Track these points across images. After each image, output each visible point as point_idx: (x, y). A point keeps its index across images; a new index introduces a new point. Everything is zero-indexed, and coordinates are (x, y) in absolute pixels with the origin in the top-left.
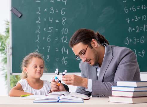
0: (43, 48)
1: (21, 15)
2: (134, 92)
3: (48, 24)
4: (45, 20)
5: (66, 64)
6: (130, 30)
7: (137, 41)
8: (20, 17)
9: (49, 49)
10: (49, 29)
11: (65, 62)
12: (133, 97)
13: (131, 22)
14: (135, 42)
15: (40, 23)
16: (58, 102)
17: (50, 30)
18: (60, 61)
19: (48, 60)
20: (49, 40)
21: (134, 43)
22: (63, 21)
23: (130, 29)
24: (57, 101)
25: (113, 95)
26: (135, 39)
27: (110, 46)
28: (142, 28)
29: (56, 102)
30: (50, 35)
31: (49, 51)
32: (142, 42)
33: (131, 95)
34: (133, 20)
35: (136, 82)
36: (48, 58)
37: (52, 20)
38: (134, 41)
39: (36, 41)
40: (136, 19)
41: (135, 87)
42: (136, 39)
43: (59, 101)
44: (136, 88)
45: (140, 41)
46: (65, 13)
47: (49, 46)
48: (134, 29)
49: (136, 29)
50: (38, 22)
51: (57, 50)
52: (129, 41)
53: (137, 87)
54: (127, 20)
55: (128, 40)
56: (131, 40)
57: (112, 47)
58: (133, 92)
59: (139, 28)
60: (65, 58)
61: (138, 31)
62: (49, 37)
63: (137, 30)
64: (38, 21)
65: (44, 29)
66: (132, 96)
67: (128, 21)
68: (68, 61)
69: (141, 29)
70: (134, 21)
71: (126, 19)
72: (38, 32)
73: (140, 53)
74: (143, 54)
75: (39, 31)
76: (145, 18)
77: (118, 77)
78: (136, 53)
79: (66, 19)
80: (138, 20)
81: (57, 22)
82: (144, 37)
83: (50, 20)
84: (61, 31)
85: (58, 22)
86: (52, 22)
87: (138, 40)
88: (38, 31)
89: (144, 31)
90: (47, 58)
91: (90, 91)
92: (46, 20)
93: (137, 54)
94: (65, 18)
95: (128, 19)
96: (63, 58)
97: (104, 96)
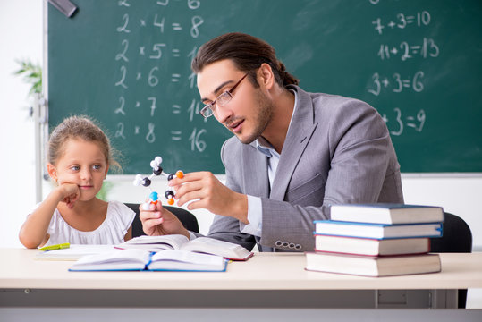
0: (138, 105)
1: (74, 9)
2: (384, 239)
3: (151, 34)
4: (143, 23)
5: (201, 150)
6: (385, 53)
7: (402, 84)
8: (73, 16)
9: (153, 107)
10: (155, 49)
11: (198, 145)
12: (380, 256)
13: (386, 29)
14: (398, 88)
15: (128, 31)
16: (146, 269)
17: (156, 53)
18: (185, 142)
19: (151, 138)
20: (153, 81)
21: (396, 91)
22: (195, 26)
23: (383, 51)
24: (143, 267)
25: (318, 247)
26: (398, 80)
27: (309, 94)
28: (418, 47)
29: (138, 270)
30: (156, 68)
31: (152, 114)
32: (418, 87)
33: (374, 248)
34: (392, 24)
35: (390, 209)
36: (151, 131)
37: (162, 25)
38: (394, 84)
39: (117, 84)
40: (402, 23)
41: (385, 226)
42: (401, 79)
43: (150, 267)
44: (388, 228)
45: (411, 84)
46: (198, 3)
47: (154, 99)
48: (395, 51)
49: (402, 52)
50: (123, 29)
51: (176, 109)
52: (382, 85)
53: (394, 225)
54: (376, 25)
55: (379, 83)
56: (386, 82)
57: (313, 97)
58: (379, 240)
59: (410, 49)
60: (200, 133)
61: (406, 56)
62: (155, 73)
63: (404, 53)
64: (123, 26)
65: (139, 50)
66: (376, 253)
67: (379, 28)
68: (206, 142)
69: (415, 52)
70: (396, 26)
71: (374, 23)
72: (122, 59)
73: (411, 118)
74: (420, 122)
75: (125, 55)
76: (426, 19)
77: (337, 191)
78: (401, 119)
79: (202, 22)
80: (407, 24)
81: (176, 29)
82: (422, 74)
83: (156, 24)
84: (189, 55)
85: (179, 29)
86: (162, 30)
87: (407, 81)
88: (122, 55)
89: (425, 55)
90: (148, 131)
91: (256, 234)
92: (146, 23)
93: (405, 121)
94: (198, 17)
95: (379, 21)
96: (194, 133)
97: (298, 247)
